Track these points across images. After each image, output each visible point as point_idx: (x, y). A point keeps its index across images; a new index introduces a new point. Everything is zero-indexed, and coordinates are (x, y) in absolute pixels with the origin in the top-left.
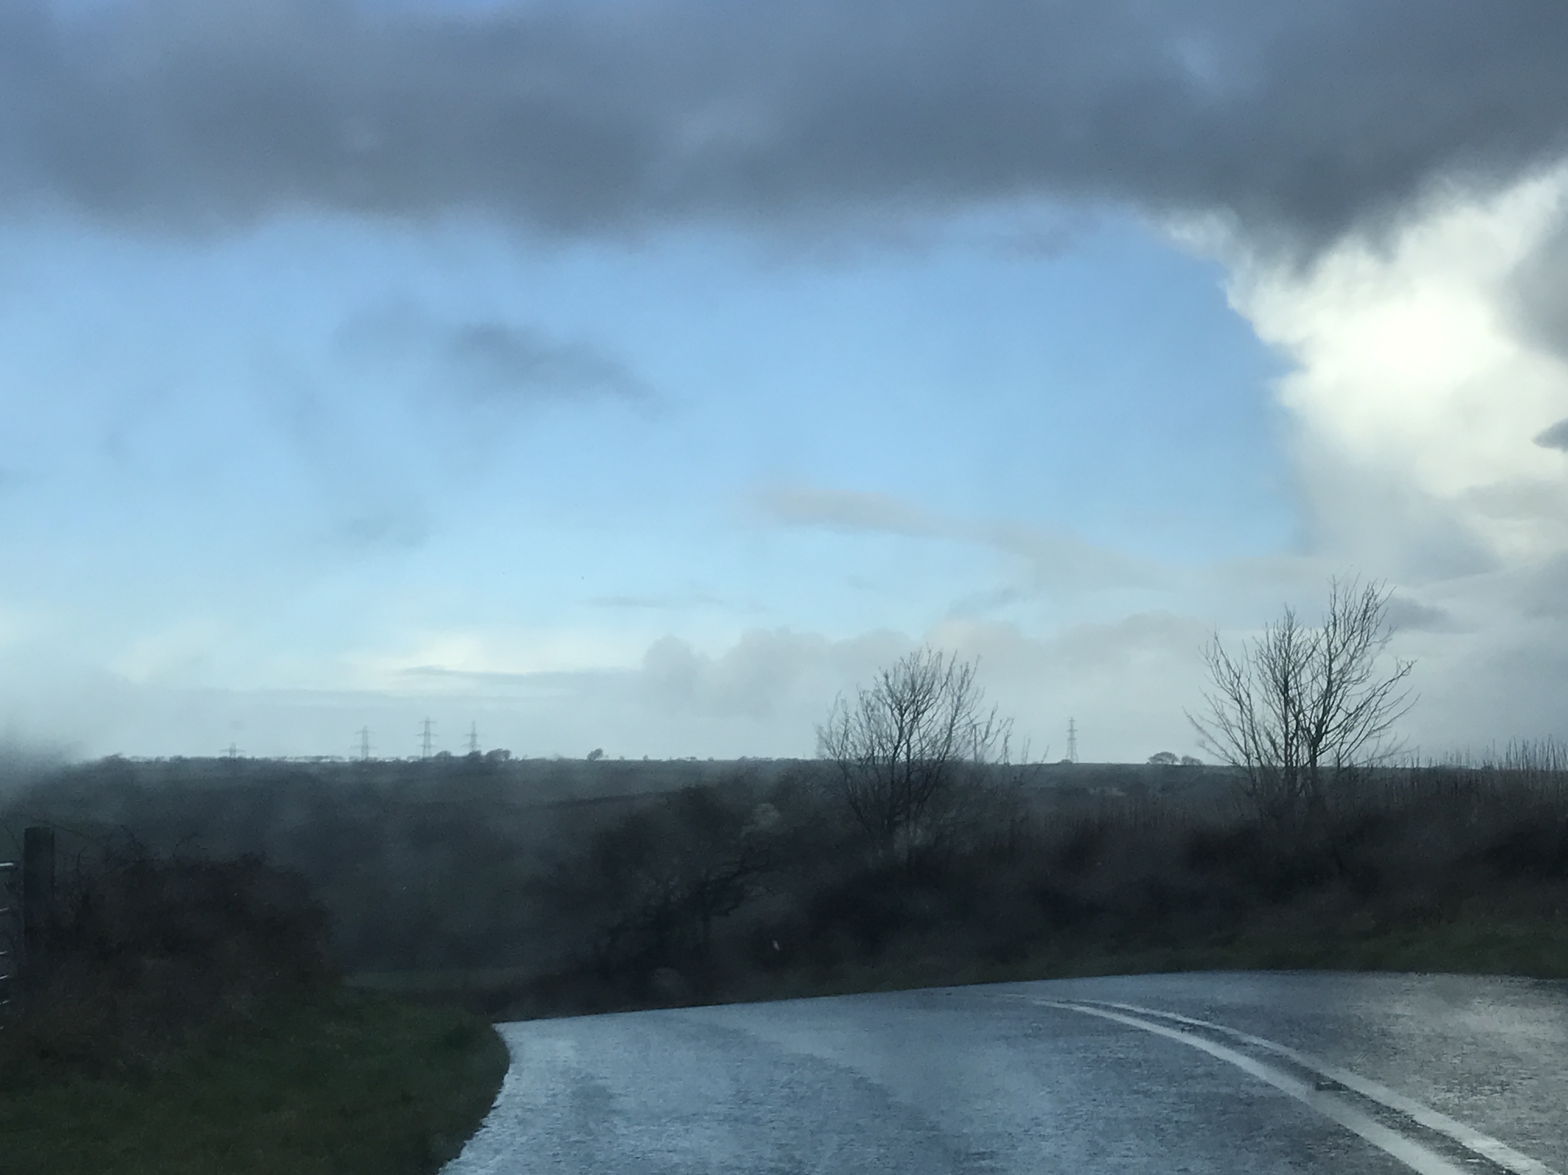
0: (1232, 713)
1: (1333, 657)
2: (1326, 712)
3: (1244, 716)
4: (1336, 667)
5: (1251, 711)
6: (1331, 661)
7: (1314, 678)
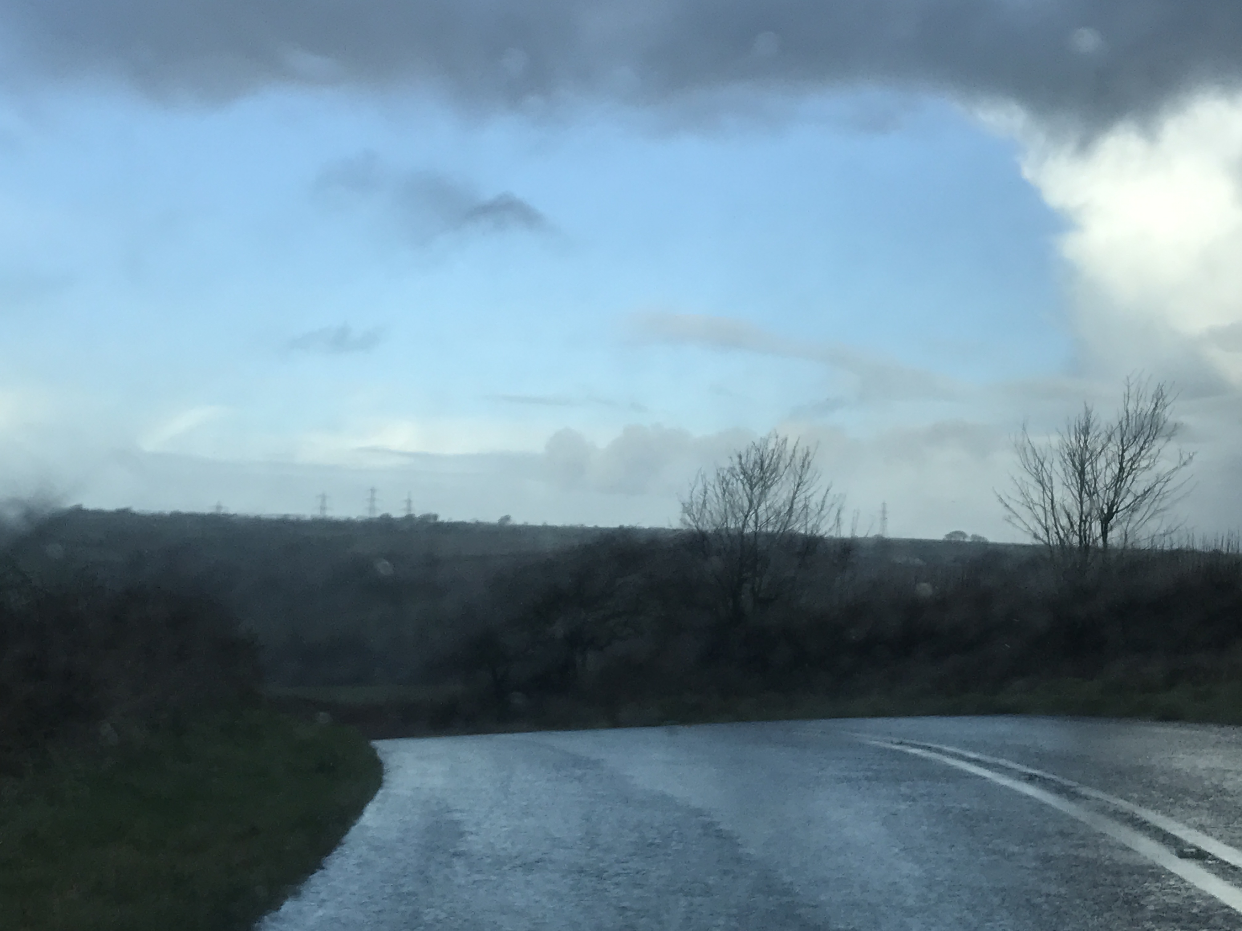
1: (1125, 448)
2: (1117, 494)
3: (1045, 496)
5: (1052, 491)
6: (1124, 451)
7: (1108, 465)
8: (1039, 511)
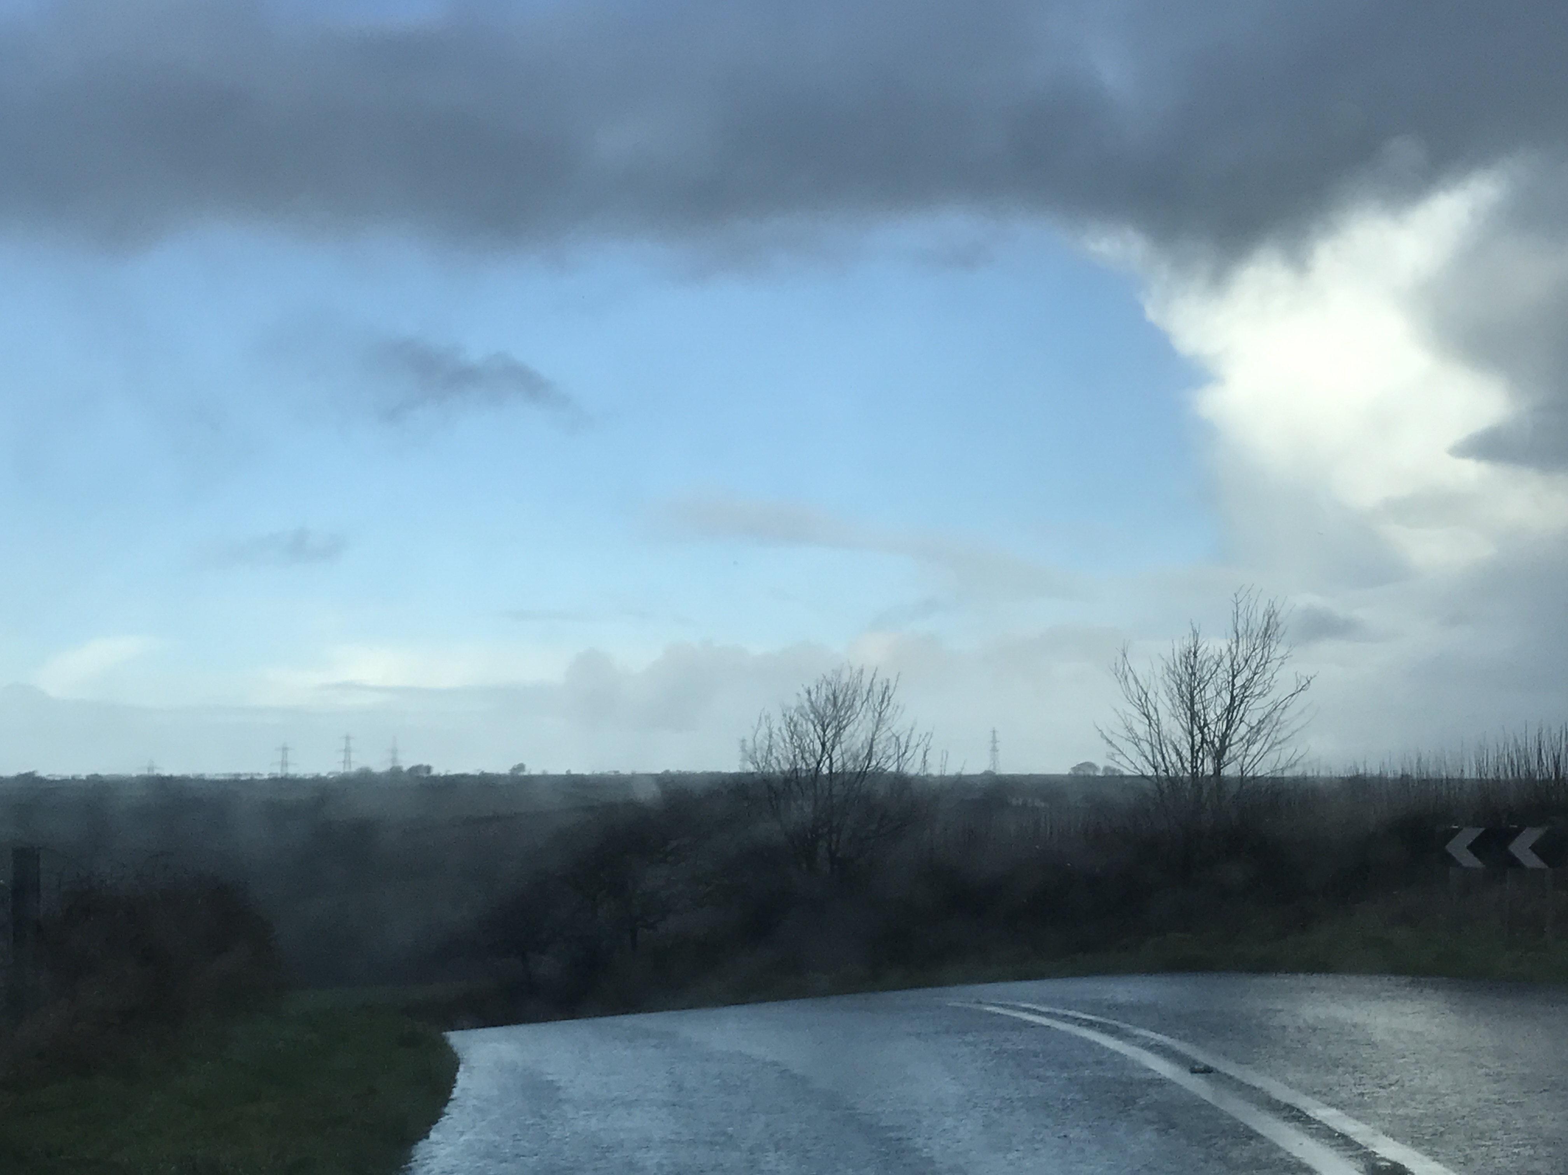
1: (1235, 673)
2: (1228, 727)
5: (1158, 725)
6: (1234, 677)
7: (1218, 694)
8: (1146, 748)
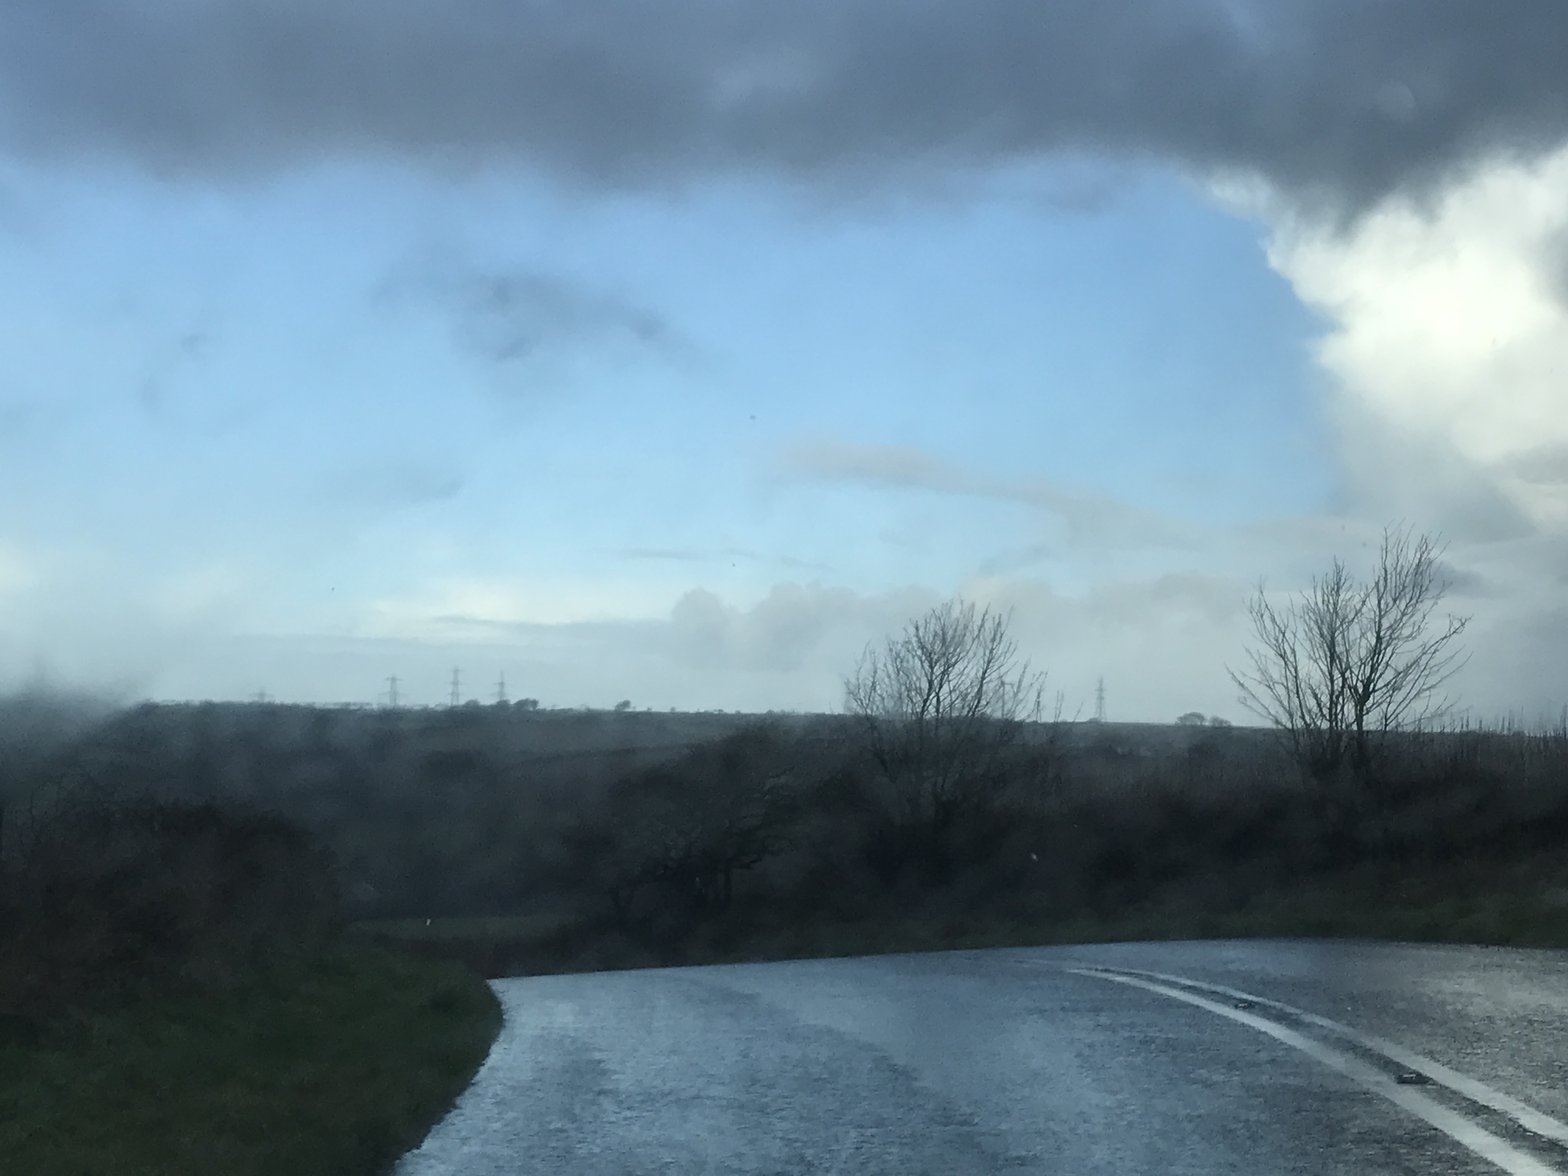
0: (1276, 671)
1: (1382, 613)
2: (1373, 670)
3: (1288, 672)
4: (1385, 624)
5: (1295, 667)
6: (1381, 617)
7: (1363, 635)
